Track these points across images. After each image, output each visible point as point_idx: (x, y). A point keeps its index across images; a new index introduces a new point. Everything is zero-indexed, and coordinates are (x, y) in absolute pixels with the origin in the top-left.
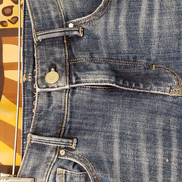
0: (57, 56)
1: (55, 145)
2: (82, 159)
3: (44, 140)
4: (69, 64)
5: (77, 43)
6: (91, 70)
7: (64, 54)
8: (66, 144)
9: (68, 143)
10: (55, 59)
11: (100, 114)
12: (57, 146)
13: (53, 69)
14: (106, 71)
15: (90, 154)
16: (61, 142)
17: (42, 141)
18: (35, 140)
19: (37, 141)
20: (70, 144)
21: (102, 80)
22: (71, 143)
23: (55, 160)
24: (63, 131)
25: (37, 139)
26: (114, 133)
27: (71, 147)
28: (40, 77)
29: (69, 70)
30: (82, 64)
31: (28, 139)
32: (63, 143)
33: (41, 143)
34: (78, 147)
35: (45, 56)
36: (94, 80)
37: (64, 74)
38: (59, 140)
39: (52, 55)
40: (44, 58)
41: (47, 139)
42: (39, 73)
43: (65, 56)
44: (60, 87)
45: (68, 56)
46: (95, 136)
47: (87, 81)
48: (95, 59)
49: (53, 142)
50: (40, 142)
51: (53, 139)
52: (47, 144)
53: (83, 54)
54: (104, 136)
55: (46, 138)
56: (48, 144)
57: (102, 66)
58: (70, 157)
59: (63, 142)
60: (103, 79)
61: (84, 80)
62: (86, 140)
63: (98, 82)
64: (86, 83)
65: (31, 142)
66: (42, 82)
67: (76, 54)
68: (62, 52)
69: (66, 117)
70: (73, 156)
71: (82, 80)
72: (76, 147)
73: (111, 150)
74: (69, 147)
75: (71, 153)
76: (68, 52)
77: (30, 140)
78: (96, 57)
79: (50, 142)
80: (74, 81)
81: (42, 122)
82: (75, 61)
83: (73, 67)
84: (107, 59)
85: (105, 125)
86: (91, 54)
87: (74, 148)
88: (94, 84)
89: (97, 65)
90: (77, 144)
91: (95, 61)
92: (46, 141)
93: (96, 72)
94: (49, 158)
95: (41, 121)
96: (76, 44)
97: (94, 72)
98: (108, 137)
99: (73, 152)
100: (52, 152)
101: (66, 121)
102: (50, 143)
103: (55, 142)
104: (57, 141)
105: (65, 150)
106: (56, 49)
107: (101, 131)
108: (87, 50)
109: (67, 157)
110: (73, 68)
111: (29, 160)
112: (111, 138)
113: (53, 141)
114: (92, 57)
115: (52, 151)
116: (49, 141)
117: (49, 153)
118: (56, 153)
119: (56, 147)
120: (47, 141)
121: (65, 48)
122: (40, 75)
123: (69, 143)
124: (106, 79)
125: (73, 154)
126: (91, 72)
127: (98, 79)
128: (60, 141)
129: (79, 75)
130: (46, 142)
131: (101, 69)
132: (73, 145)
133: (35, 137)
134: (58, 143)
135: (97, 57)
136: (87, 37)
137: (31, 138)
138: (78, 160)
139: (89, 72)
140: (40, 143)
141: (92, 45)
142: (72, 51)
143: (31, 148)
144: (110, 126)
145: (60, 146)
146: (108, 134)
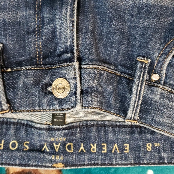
0: (31, 82)
1: (143, 87)
2: (167, 49)
3: (135, 102)
4: (43, 65)
5: (12, 53)
6: (55, 32)
7: (29, 71)
8: (142, 72)
9: (142, 69)
10: (34, 85)
11: (108, 24)
12: (146, 84)
13: (49, 89)
14: (55, 10)
15: (160, 39)
16: (139, 78)
17: (136, 105)
18: (134, 114)
19: (136, 112)
20: (144, 66)
21: (70, 15)
22: (142, 65)
23: (166, 88)
24: (126, 76)
25: (133, 112)
26: (134, 4)
27: (148, 65)
28: (59, 106)
29: (51, 64)
30: (44, 45)
31: (132, 124)
32: (142, 76)
33: (139, 106)
34: (149, 55)
35: (30, 99)
36: (70, 27)
37: (57, 71)
38: (136, 80)
39: (28, 90)
40: (32, 100)
41: (134, 97)
42: (53, 108)
43: (31, 69)
44: (75, 75)
45: (32, 65)
46: (137, 31)
47: (71, 37)
48: (37, 27)
49: (139, 89)
50: (137, 107)
51: (134, 90)
52: (141, 99)
53: (29, 45)
54: (137, 18)
55: (132, 99)
56: (141, 97)
57: (47, 16)
58: (162, 66)
59: (140, 75)
60: (69, 13)
61: (69, 41)
62: (140, 44)
63: (73, 21)
64: (73, 39)
65: (136, 119)
66: (67, 102)
67: (30, 54)
68: (26, 75)
69: (110, 70)
70: (161, 63)
71: (68, 45)
72: (149, 59)
73: (158, 9)
74: (147, 68)
75: (157, 65)
76: (26, 66)
77: (134, 121)
78: (33, 26)
79: (138, 93)
80: (69, 55)
81: (113, 103)
82: (39, 57)
83: (47, 60)
84: (35, 9)
85: (122, 17)
86: (29, 33)
87: (149, 60)
88: (75, 26)
89: (45, 24)
90: (144, 57)
91: (39, 28)
92: (137, 99)
93: (58, 24)
94: (162, 96)
95: (111, 103)
96: (14, 55)
97: (58, 27)
98: (139, 12)
99: (156, 62)
100: (154, 91)
101: (114, 70)
102: (140, 94)
103: (139, 87)
104: (137, 84)
105: (153, 74)
106: (21, 82)
107: (131, 22)
108: (23, 38)
109: (162, 71)
110: (49, 60)
111: (163, 125)
112: (141, 8)
113: (137, 89)
114: (34, 32)
115: (152, 92)
116: (137, 95)
117: (154, 95)
118: (156, 87)
119: (146, 86)
120: (136, 97)
121: (19, 71)
122: (57, 107)
123: (142, 67)
124: (69, 9)
125: (159, 63)
126: (58, 32)
127: (68, 21)
128: (138, 80)
129: (62, 50)
130: (139, 99)
131: (53, 17)
132: (145, 61)
133: (130, 114)
134: (140, 83)
135: (33, 24)
136: (2, 37)
137: (131, 119)
138: (168, 55)
139: (58, 35)
140: (139, 108)
141: (15, 31)
142: (24, 61)
143: (146, 121)
144: (124, 9)
145: (146, 80)
146: (135, 13)
